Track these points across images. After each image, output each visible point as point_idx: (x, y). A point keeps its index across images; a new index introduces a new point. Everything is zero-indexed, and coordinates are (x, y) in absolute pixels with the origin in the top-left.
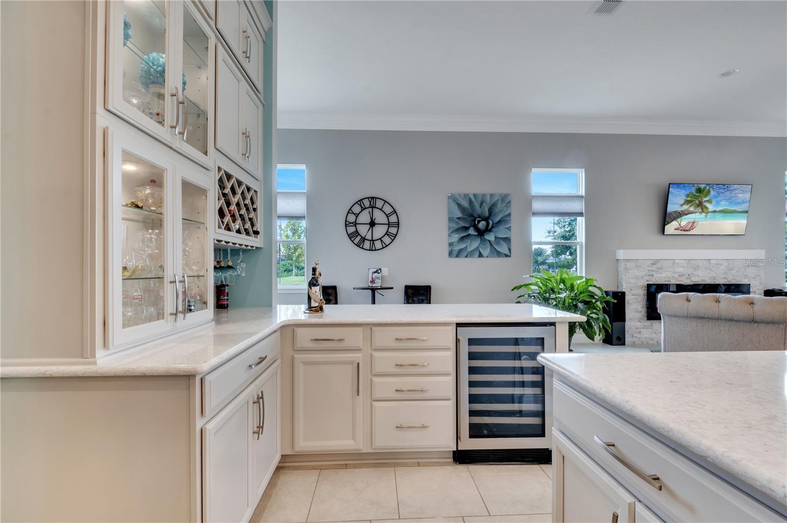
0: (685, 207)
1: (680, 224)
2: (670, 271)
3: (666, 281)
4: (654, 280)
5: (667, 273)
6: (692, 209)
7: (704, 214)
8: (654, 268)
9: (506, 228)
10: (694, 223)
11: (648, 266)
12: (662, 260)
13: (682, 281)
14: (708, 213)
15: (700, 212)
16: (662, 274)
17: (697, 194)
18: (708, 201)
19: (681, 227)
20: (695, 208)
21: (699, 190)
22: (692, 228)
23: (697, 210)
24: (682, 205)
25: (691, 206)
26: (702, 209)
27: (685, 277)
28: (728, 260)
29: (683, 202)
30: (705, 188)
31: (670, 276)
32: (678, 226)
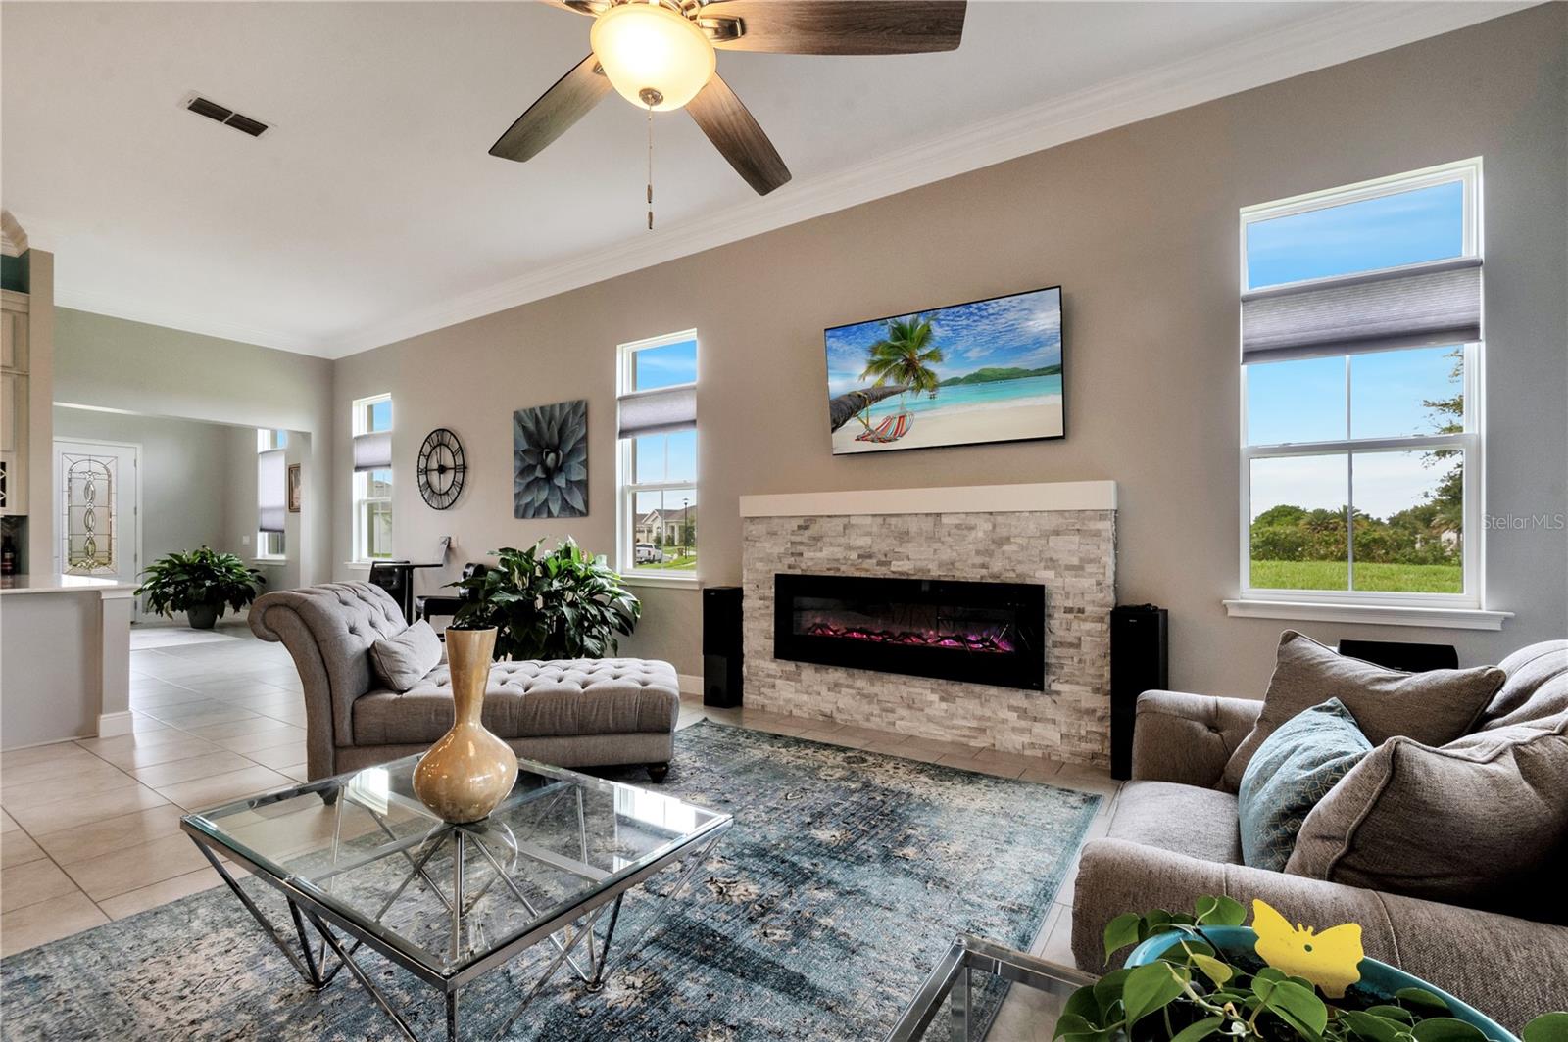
0: (873, 381)
1: (867, 426)
2: (839, 546)
3: (829, 569)
4: (803, 566)
5: (831, 549)
6: (890, 382)
7: (925, 394)
8: (804, 536)
9: (582, 463)
10: (902, 418)
11: (793, 533)
12: (822, 516)
13: (867, 570)
14: (935, 387)
15: (913, 389)
16: (821, 551)
17: (897, 343)
18: (929, 356)
19: (872, 432)
20: (897, 380)
21: (901, 333)
22: (899, 433)
23: (905, 384)
24: (863, 377)
25: (885, 375)
26: (918, 379)
27: (874, 561)
28: (991, 513)
29: (864, 368)
30: (915, 323)
31: (840, 556)
32: (863, 430)
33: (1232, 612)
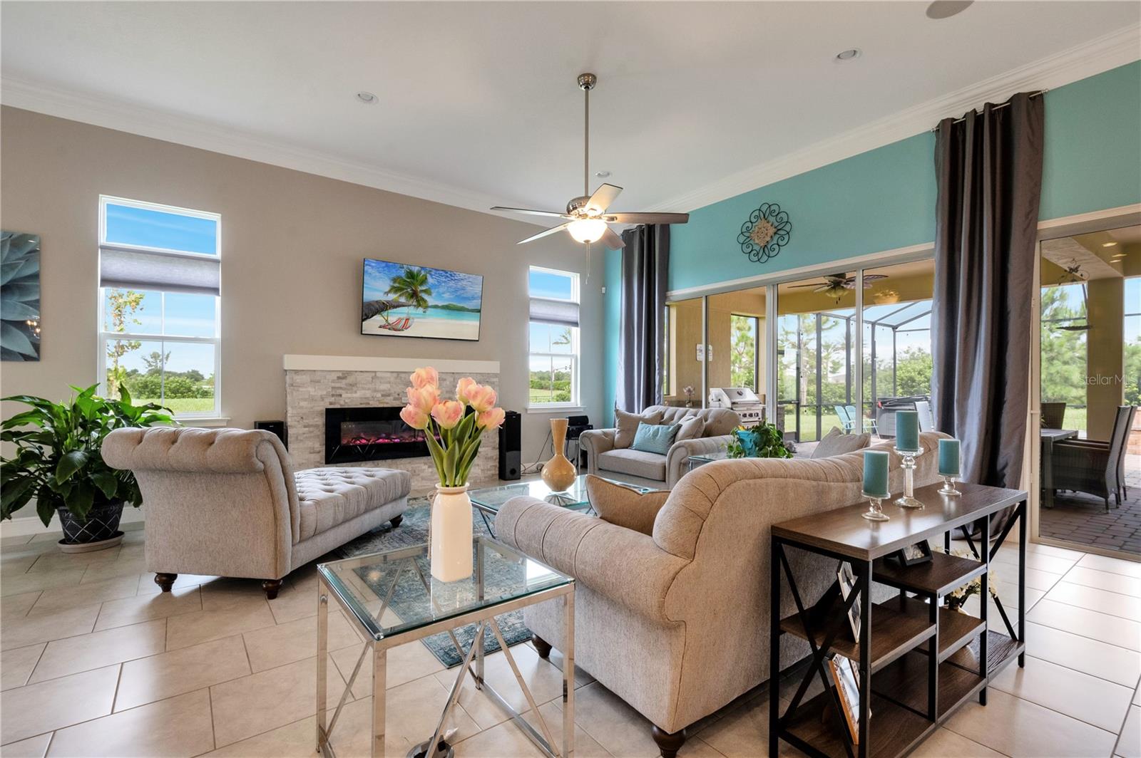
0: (392, 297)
1: (387, 321)
2: (369, 389)
3: (361, 404)
4: (342, 402)
5: (363, 391)
6: (403, 300)
7: (420, 310)
8: (343, 384)
9: (23, 302)
10: (407, 320)
11: (333, 381)
12: (356, 371)
13: (387, 403)
14: (426, 307)
15: (415, 306)
16: (356, 392)
17: (408, 280)
18: (425, 291)
19: (389, 324)
20: (407, 299)
21: (411, 275)
22: (405, 327)
23: (410, 303)
24: (387, 293)
25: (400, 296)
26: (418, 301)
27: (392, 398)
28: (453, 373)
29: (387, 289)
30: (419, 273)
31: (368, 395)
32: (384, 323)
33: (529, 412)
